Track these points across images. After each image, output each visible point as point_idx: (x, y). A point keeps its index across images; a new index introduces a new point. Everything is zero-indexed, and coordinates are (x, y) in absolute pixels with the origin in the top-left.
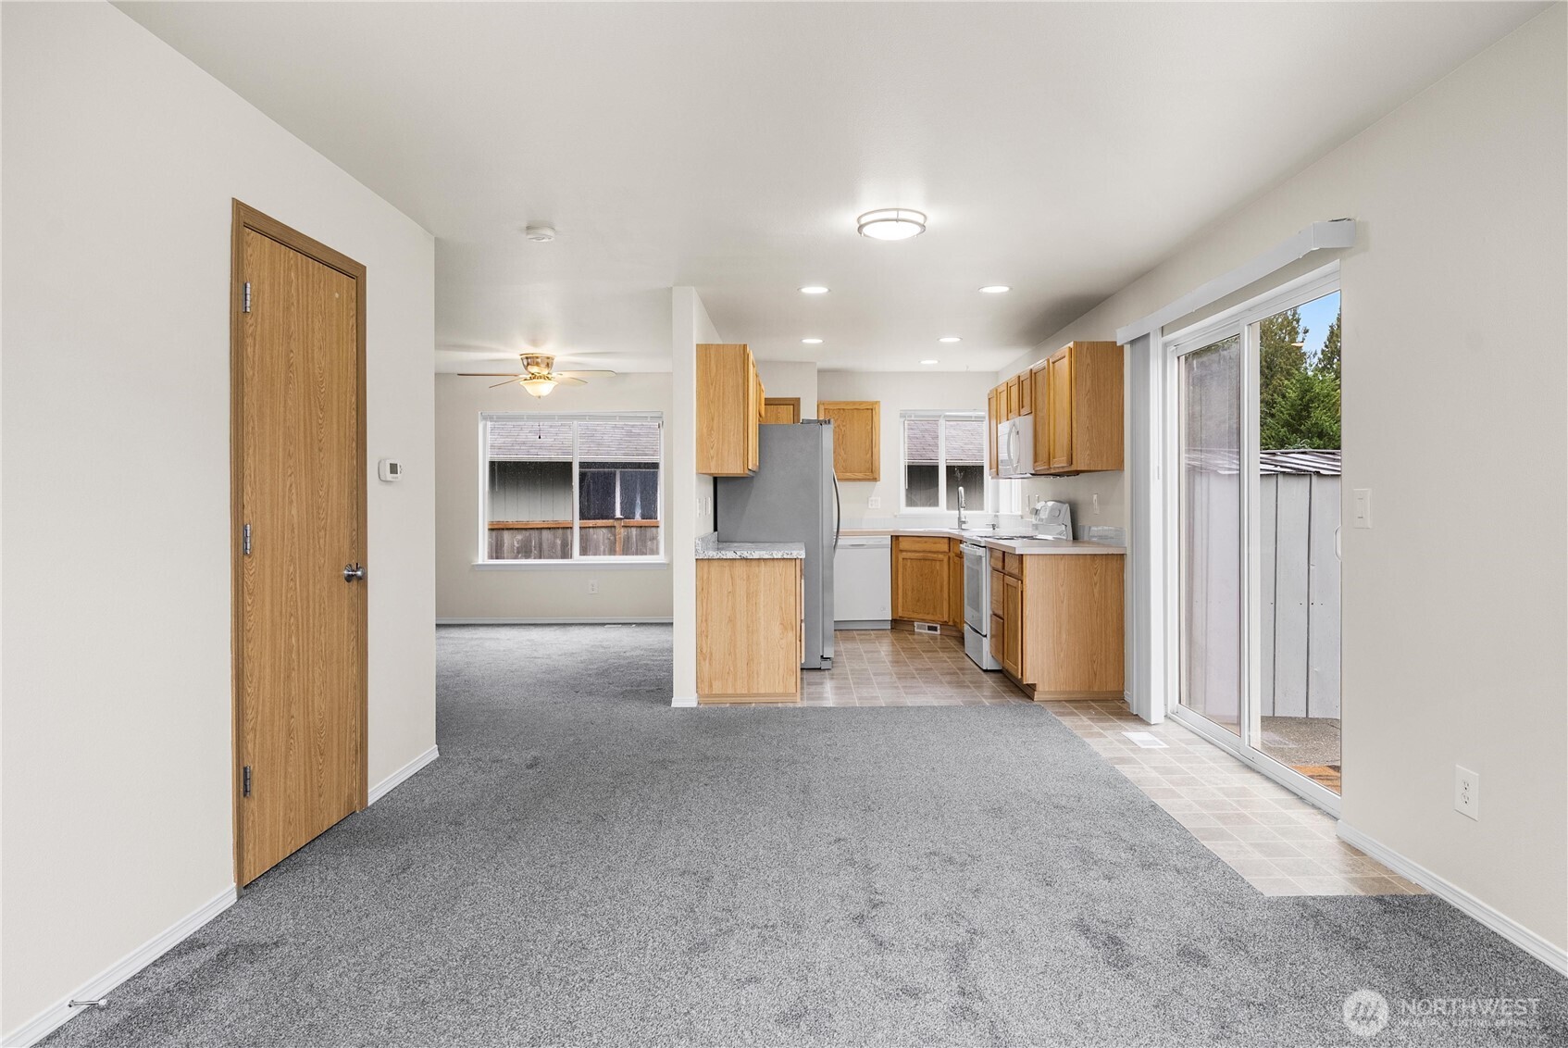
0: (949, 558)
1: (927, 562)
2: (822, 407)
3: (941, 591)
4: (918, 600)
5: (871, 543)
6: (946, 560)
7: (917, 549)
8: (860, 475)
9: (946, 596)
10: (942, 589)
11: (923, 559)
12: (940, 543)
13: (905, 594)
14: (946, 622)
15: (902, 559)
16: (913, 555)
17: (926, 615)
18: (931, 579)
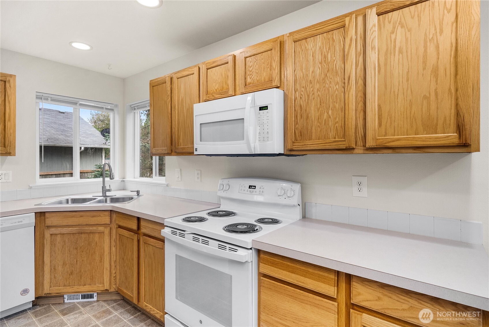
0: (111, 229)
6: (107, 231)
7: (69, 224)
10: (101, 259)
11: (78, 233)
12: (100, 216)
13: (53, 269)
14: (106, 290)
15: (49, 235)
16: (65, 230)
17: (81, 287)
18: (88, 251)
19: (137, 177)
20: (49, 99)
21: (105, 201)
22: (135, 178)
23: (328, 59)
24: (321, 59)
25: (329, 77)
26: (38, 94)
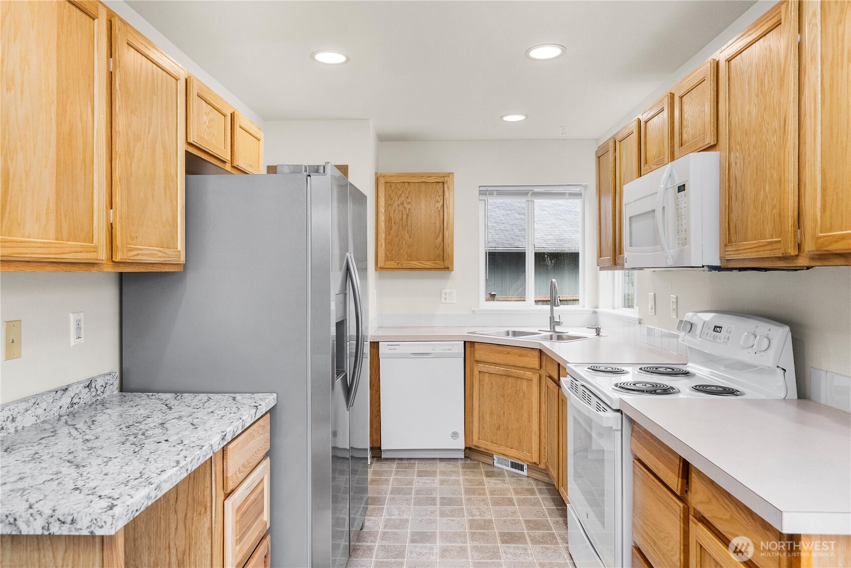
0: (540, 377)
1: (511, 380)
2: (382, 181)
3: (529, 420)
4: (499, 428)
5: (438, 350)
6: (535, 379)
7: (497, 361)
8: (429, 264)
9: (535, 428)
10: (529, 418)
11: (505, 376)
12: (527, 356)
13: (481, 417)
14: (535, 463)
15: (478, 373)
16: (493, 369)
17: (508, 449)
18: (515, 403)
19: (619, 307)
20: (495, 193)
21: (549, 338)
22: (614, 308)
23: (764, 87)
24: (758, 87)
25: (767, 121)
26: (482, 189)
